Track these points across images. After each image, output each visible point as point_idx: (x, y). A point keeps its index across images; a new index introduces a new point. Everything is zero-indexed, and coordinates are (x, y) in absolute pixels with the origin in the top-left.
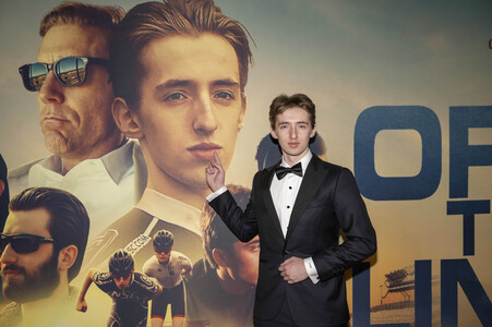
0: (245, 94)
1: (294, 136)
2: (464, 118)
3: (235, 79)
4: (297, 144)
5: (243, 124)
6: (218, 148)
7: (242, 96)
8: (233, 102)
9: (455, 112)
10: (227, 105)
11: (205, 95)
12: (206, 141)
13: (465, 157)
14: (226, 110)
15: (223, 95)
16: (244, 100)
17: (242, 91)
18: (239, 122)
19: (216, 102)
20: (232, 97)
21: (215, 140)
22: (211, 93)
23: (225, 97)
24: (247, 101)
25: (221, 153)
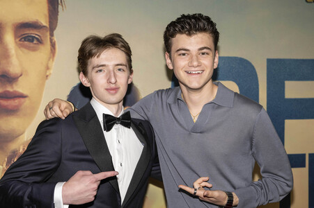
0: (55, 39)
1: (113, 81)
2: (281, 70)
3: (44, 21)
4: (116, 89)
5: (51, 71)
6: (23, 96)
7: (51, 40)
8: (41, 47)
9: (272, 64)
10: (34, 50)
11: (9, 38)
12: (10, 89)
13: (282, 111)
14: (33, 55)
15: (30, 39)
16: (53, 45)
17: (52, 35)
18: (48, 68)
19: (21, 46)
20: (40, 42)
21: (20, 87)
22: (16, 37)
23: (32, 41)
24: (57, 46)
25: (26, 102)
